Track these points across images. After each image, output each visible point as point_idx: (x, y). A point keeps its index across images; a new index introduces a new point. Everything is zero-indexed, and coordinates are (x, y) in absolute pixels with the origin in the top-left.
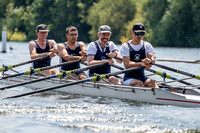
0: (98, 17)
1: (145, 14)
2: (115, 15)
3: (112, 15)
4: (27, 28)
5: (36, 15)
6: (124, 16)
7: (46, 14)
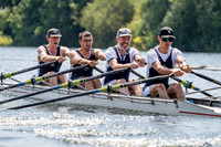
0: (93, 19)
1: (145, 15)
2: (112, 16)
3: (108, 16)
4: (14, 31)
5: (23, 16)
6: (121, 18)
7: (34, 15)
